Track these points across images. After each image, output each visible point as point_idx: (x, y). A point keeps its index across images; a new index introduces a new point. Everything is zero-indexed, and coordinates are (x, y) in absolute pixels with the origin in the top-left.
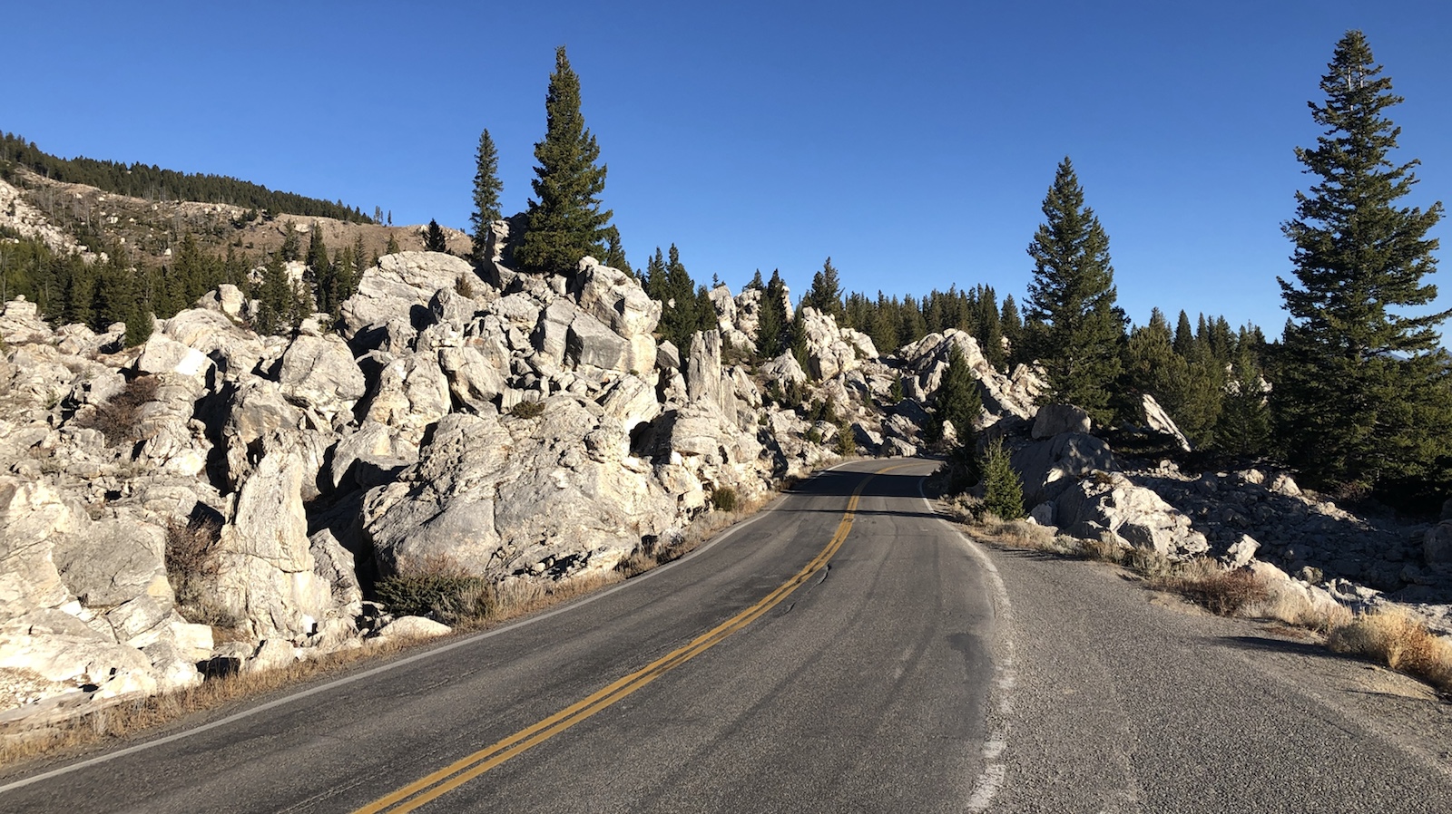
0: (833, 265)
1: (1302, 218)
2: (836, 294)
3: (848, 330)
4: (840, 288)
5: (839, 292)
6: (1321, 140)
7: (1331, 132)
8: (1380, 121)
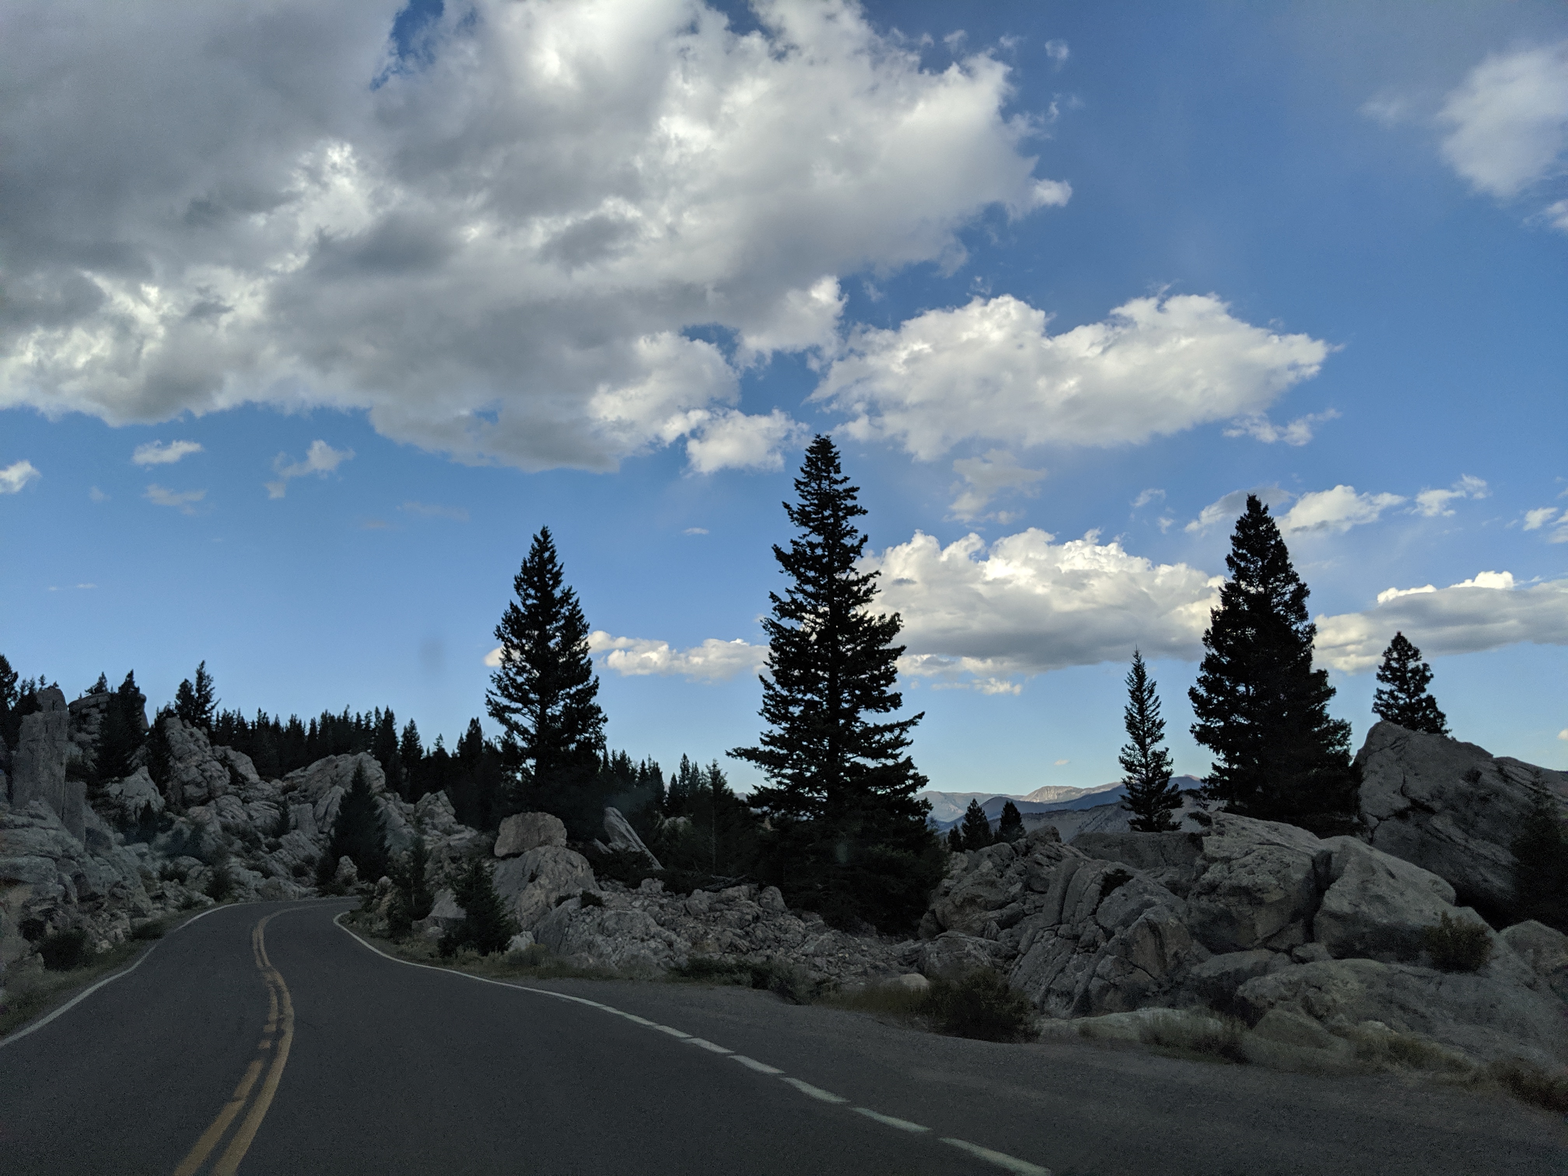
0: (207, 671)
1: (779, 619)
2: (209, 706)
3: (223, 748)
4: (214, 698)
5: (212, 704)
6: (795, 543)
7: (805, 536)
8: (848, 528)
